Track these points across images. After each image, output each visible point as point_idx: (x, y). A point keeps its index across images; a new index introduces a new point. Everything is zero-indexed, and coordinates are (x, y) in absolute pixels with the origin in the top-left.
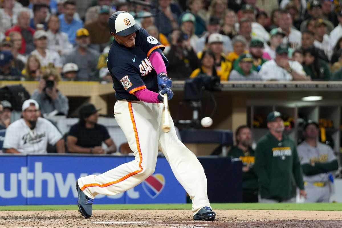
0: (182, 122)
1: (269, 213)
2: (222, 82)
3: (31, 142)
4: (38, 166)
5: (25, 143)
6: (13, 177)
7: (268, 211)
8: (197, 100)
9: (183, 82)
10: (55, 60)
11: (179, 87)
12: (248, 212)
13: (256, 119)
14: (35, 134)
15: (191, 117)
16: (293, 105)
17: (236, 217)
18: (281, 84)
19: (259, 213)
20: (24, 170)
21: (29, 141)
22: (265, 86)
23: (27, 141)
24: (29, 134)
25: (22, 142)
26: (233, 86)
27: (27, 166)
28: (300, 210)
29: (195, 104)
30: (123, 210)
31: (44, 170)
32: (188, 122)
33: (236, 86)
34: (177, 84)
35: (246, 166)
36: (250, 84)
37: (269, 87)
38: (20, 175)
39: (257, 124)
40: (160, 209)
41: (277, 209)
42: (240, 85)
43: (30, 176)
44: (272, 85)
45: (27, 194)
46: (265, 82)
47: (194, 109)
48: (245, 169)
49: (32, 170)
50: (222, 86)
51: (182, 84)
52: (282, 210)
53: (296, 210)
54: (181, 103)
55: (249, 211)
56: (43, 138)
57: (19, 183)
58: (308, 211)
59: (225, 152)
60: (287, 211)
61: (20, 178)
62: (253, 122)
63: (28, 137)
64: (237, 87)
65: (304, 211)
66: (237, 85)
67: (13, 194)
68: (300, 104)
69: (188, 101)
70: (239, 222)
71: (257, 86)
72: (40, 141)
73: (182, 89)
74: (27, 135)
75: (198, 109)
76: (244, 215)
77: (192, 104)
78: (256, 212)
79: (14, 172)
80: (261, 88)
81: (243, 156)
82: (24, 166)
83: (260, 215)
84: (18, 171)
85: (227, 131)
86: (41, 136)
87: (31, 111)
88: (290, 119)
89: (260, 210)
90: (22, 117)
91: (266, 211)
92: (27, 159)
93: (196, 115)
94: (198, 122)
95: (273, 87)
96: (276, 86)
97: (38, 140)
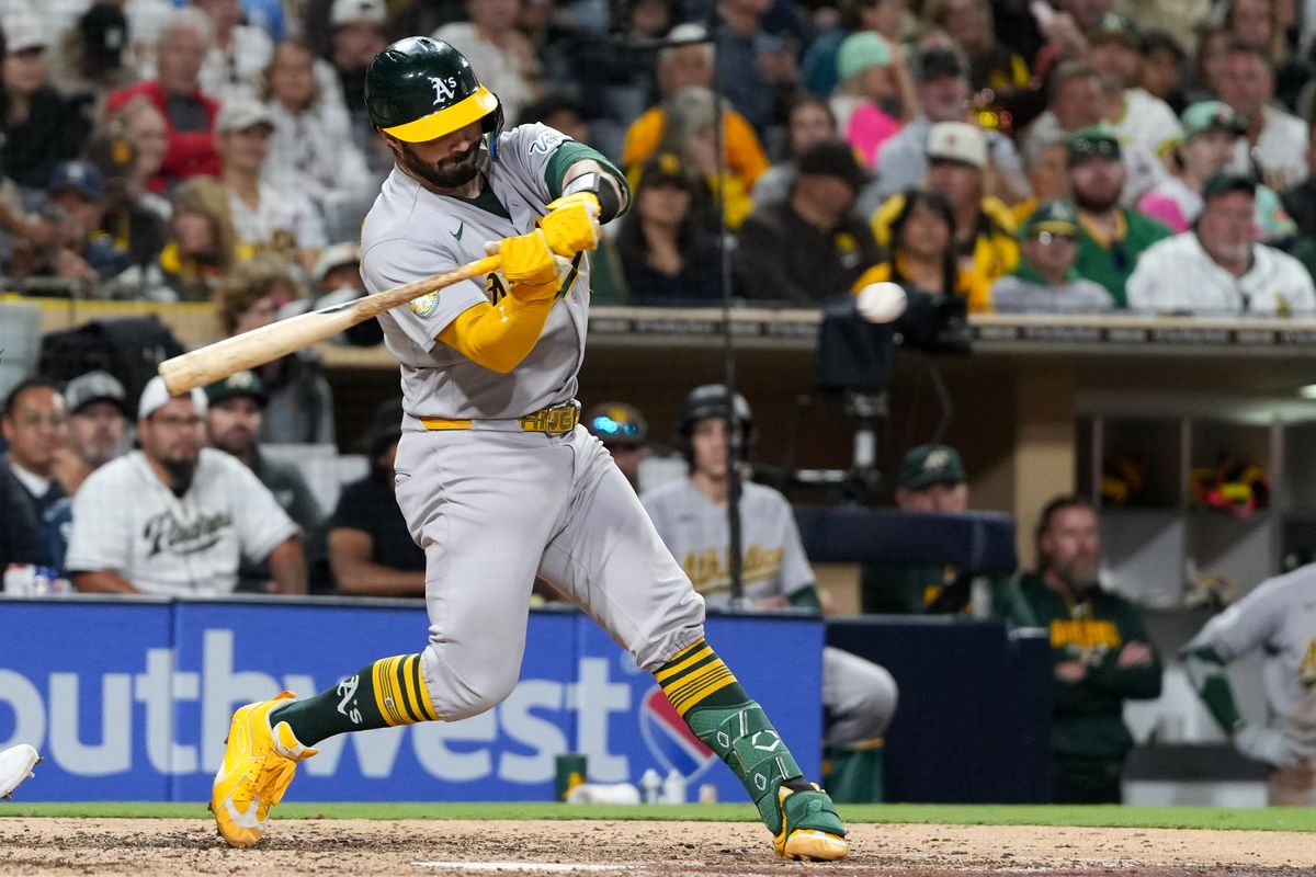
0: (808, 475)
1: (1143, 838)
2: (974, 318)
3: (179, 547)
4: (218, 645)
5: (156, 549)
6: (116, 688)
7: (1140, 831)
8: (870, 390)
9: (814, 316)
10: (297, 218)
11: (797, 336)
12: (1061, 833)
13: (1111, 471)
14: (193, 517)
15: (845, 457)
16: (1262, 414)
17: (1006, 851)
18: (1215, 330)
19: (1103, 839)
20: (159, 659)
21: (171, 543)
22: (1150, 335)
23: (164, 543)
24: (169, 514)
25: (143, 546)
26: (1021, 332)
27: (170, 643)
28: (1270, 830)
29: (862, 405)
30: (549, 823)
31: (243, 662)
32: (835, 475)
33: (1031, 333)
34: (792, 324)
35: (1074, 658)
36: (1087, 328)
37: (1167, 341)
38: (141, 680)
39: (1118, 490)
40: (700, 820)
41: (1180, 824)
42: (1049, 328)
43: (185, 686)
44: (1178, 330)
45: (172, 758)
46: (1149, 321)
47: (858, 423)
48: (1070, 672)
49: (191, 661)
50: (976, 331)
51: (809, 324)
52: (1199, 829)
53: (1257, 829)
54: (803, 400)
55: (1062, 829)
56: (223, 532)
57: (139, 712)
58: (1305, 835)
59: (980, 600)
60: (1221, 832)
61: (141, 695)
62: (1099, 484)
63: (167, 524)
64: (1037, 338)
65: (1287, 833)
66: (1039, 328)
67: (112, 757)
68: (1292, 412)
69: (836, 393)
70: (1015, 870)
71: (1117, 335)
72: (212, 544)
73: (810, 344)
74: (161, 519)
75: (875, 424)
76: (1040, 844)
77: (852, 403)
78: (1093, 834)
79: (119, 669)
80: (1133, 342)
81: (1066, 617)
82: (157, 645)
83: (1104, 848)
84: (136, 666)
85: (993, 515)
86: (215, 524)
87: (173, 420)
88: (1252, 474)
89: (1111, 829)
90: (138, 445)
91: (1132, 831)
92: (172, 616)
93: (865, 449)
94: (874, 477)
95: (1183, 342)
96: (1197, 337)
97: (205, 539)
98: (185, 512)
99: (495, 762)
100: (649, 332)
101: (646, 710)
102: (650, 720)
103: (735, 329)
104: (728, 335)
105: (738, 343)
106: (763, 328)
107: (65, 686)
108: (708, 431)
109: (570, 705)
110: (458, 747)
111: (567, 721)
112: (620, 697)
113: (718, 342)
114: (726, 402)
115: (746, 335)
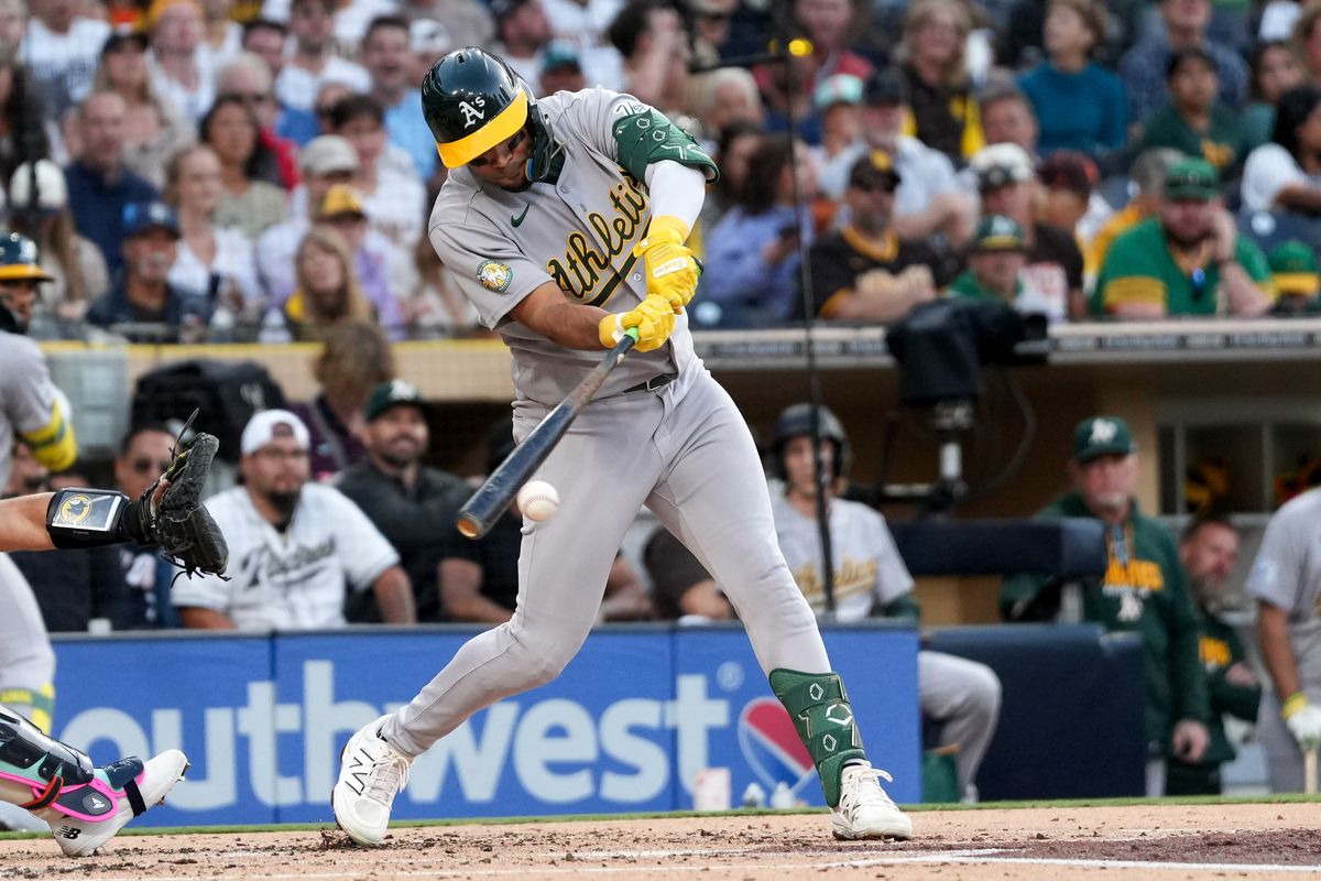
0: (895, 489)
2: (1055, 329)
3: (279, 578)
4: (318, 676)
5: (255, 582)
6: (218, 723)
11: (878, 353)
13: (1195, 477)
14: (292, 548)
15: (930, 470)
20: (261, 692)
21: (271, 575)
22: (1229, 340)
23: (263, 575)
24: (266, 547)
25: (241, 580)
26: (1100, 342)
27: (272, 676)
31: (343, 692)
32: (921, 489)
33: (1109, 343)
34: (873, 341)
36: (1166, 336)
37: (1244, 345)
38: (243, 713)
39: (1202, 496)
42: (1129, 337)
43: (288, 718)
44: (1257, 335)
45: (272, 788)
47: (945, 436)
49: (291, 692)
50: (1057, 343)
57: (242, 745)
61: (244, 728)
63: (265, 558)
64: (1116, 347)
66: (1118, 338)
67: (217, 791)
71: (1196, 342)
72: (313, 575)
74: (259, 552)
75: (962, 436)
77: (936, 416)
79: (221, 703)
80: (1212, 347)
82: (259, 678)
84: (238, 700)
87: (278, 453)
90: (242, 481)
92: (273, 648)
93: (951, 461)
94: (960, 489)
95: (1261, 346)
96: (1274, 340)
97: (307, 569)
98: (285, 545)
99: (597, 782)
100: (732, 355)
101: (744, 725)
102: (749, 735)
103: (818, 348)
104: (811, 355)
105: (822, 362)
106: (845, 348)
107: (168, 722)
108: (800, 451)
109: (669, 723)
110: (560, 768)
111: (668, 740)
112: (718, 713)
113: (800, 362)
114: (814, 420)
115: (828, 354)
